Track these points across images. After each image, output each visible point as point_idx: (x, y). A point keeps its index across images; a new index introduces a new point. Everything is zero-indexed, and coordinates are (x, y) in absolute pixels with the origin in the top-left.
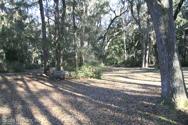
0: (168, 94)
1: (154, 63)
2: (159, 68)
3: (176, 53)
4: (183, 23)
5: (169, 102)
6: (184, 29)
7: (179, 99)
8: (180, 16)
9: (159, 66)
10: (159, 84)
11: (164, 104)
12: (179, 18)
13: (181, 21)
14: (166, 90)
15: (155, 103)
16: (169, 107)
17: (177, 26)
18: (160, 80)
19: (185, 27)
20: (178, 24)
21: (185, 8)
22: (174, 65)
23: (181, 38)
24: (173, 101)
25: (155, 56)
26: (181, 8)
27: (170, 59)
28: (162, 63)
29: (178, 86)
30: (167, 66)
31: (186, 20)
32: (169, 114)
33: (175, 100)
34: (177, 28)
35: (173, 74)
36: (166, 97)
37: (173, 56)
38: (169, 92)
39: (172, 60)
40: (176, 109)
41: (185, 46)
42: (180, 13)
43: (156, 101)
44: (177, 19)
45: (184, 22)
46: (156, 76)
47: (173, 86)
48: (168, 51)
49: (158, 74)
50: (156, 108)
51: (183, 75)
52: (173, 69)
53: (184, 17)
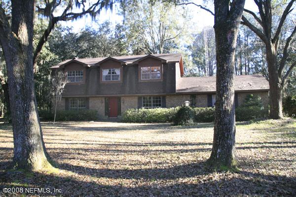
0: (23, 154)
1: (3, 113)
2: (11, 122)
3: (33, 102)
4: (49, 58)
5: (24, 165)
6: (51, 66)
7: (36, 159)
8: (47, 48)
9: (11, 120)
10: (12, 145)
11: (18, 168)
12: (44, 51)
13: (48, 55)
14: (20, 149)
15: (4, 169)
16: (25, 170)
17: (42, 61)
18: (12, 139)
19: (53, 65)
20: (44, 59)
21: (53, 38)
22: (30, 117)
23: (47, 79)
24: (29, 162)
25: (4, 103)
26: (49, 37)
27: (26, 110)
28: (15, 114)
29: (35, 143)
30: (22, 118)
31: (54, 54)
32: (24, 178)
33: (31, 161)
34: (42, 63)
35: (29, 130)
36: (21, 159)
37: (29, 106)
38: (24, 152)
39: (28, 111)
40: (33, 172)
41: (51, 92)
42: (47, 44)
43: (6, 167)
44: (41, 51)
45: (51, 57)
46: (5, 135)
47: (29, 143)
48: (23, 99)
49: (9, 131)
50: (6, 175)
51: (41, 131)
52: (29, 122)
53: (51, 50)
